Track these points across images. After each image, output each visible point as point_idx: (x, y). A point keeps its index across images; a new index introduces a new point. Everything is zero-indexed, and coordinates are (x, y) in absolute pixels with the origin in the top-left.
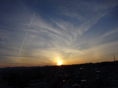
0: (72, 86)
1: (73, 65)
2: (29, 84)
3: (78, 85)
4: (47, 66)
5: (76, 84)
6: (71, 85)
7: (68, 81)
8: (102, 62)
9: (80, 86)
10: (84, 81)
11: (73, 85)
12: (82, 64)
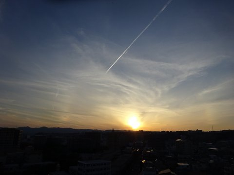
2: (79, 161)
3: (172, 173)
4: (113, 130)
5: (168, 171)
6: (157, 170)
7: (151, 162)
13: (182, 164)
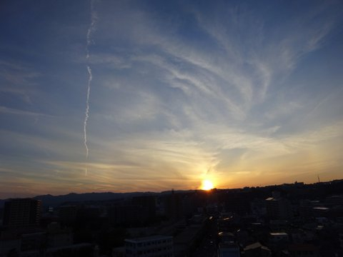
0: (245, 249)
1: (246, 188)
2: (126, 240)
3: (263, 247)
4: (173, 191)
5: (257, 245)
6: (241, 245)
7: (231, 234)
8: (334, 181)
9: (266, 248)
10: (278, 237)
11: (248, 248)
12: (272, 186)
13: (278, 234)
